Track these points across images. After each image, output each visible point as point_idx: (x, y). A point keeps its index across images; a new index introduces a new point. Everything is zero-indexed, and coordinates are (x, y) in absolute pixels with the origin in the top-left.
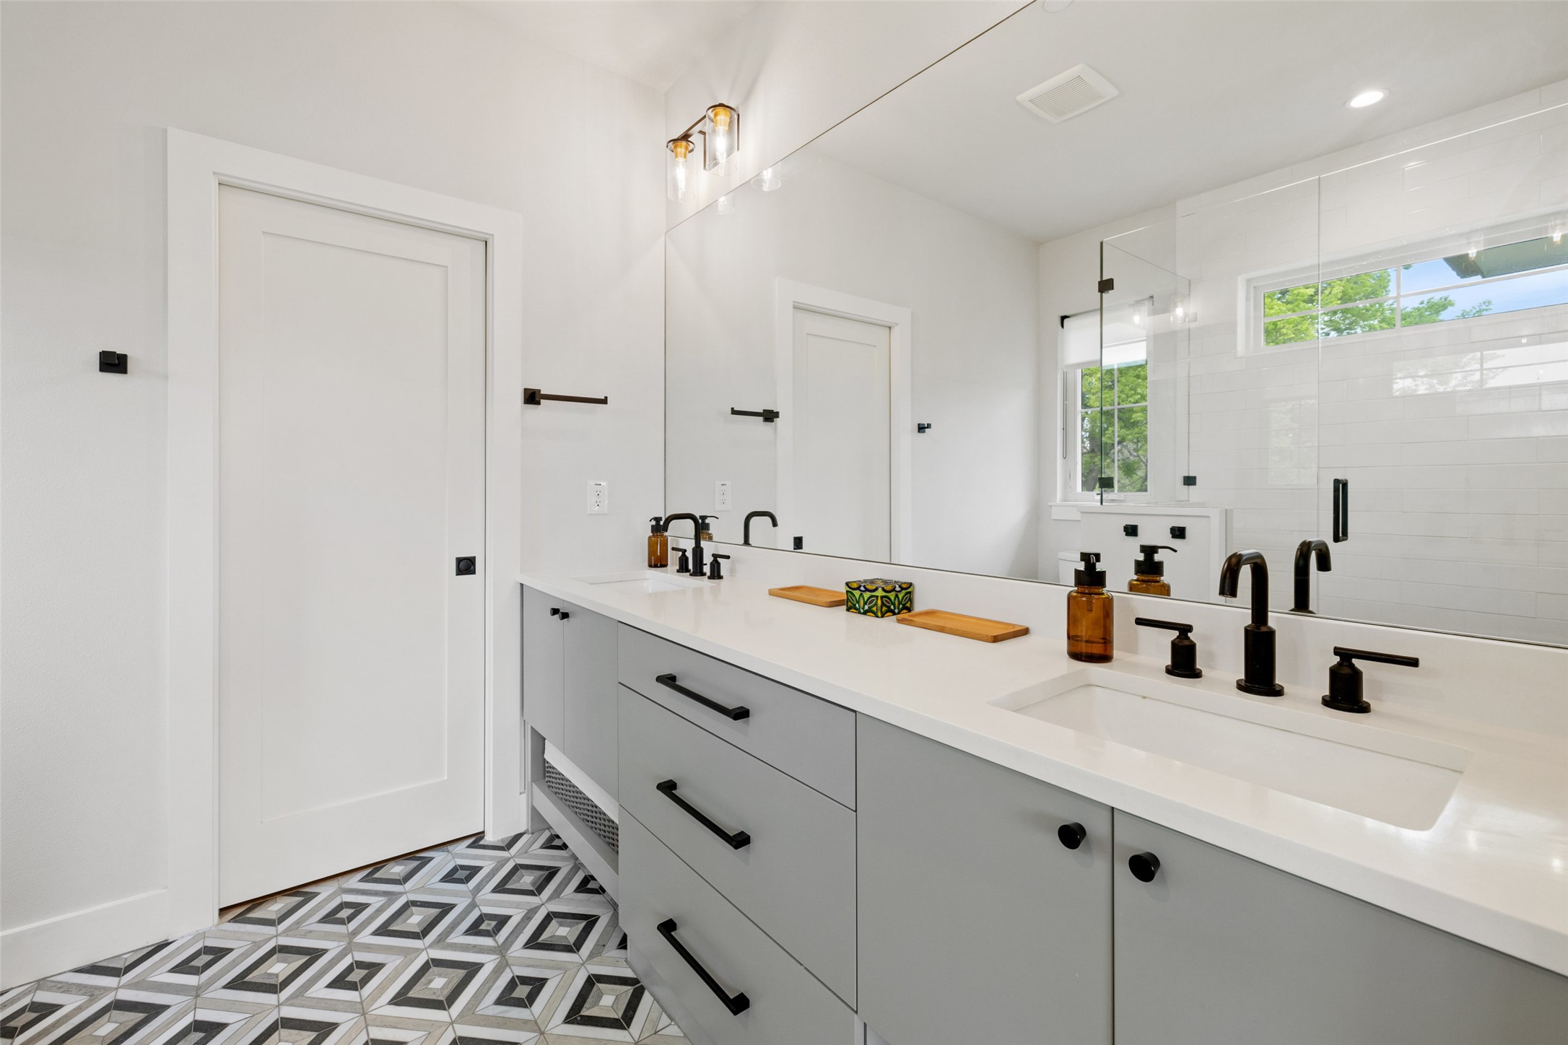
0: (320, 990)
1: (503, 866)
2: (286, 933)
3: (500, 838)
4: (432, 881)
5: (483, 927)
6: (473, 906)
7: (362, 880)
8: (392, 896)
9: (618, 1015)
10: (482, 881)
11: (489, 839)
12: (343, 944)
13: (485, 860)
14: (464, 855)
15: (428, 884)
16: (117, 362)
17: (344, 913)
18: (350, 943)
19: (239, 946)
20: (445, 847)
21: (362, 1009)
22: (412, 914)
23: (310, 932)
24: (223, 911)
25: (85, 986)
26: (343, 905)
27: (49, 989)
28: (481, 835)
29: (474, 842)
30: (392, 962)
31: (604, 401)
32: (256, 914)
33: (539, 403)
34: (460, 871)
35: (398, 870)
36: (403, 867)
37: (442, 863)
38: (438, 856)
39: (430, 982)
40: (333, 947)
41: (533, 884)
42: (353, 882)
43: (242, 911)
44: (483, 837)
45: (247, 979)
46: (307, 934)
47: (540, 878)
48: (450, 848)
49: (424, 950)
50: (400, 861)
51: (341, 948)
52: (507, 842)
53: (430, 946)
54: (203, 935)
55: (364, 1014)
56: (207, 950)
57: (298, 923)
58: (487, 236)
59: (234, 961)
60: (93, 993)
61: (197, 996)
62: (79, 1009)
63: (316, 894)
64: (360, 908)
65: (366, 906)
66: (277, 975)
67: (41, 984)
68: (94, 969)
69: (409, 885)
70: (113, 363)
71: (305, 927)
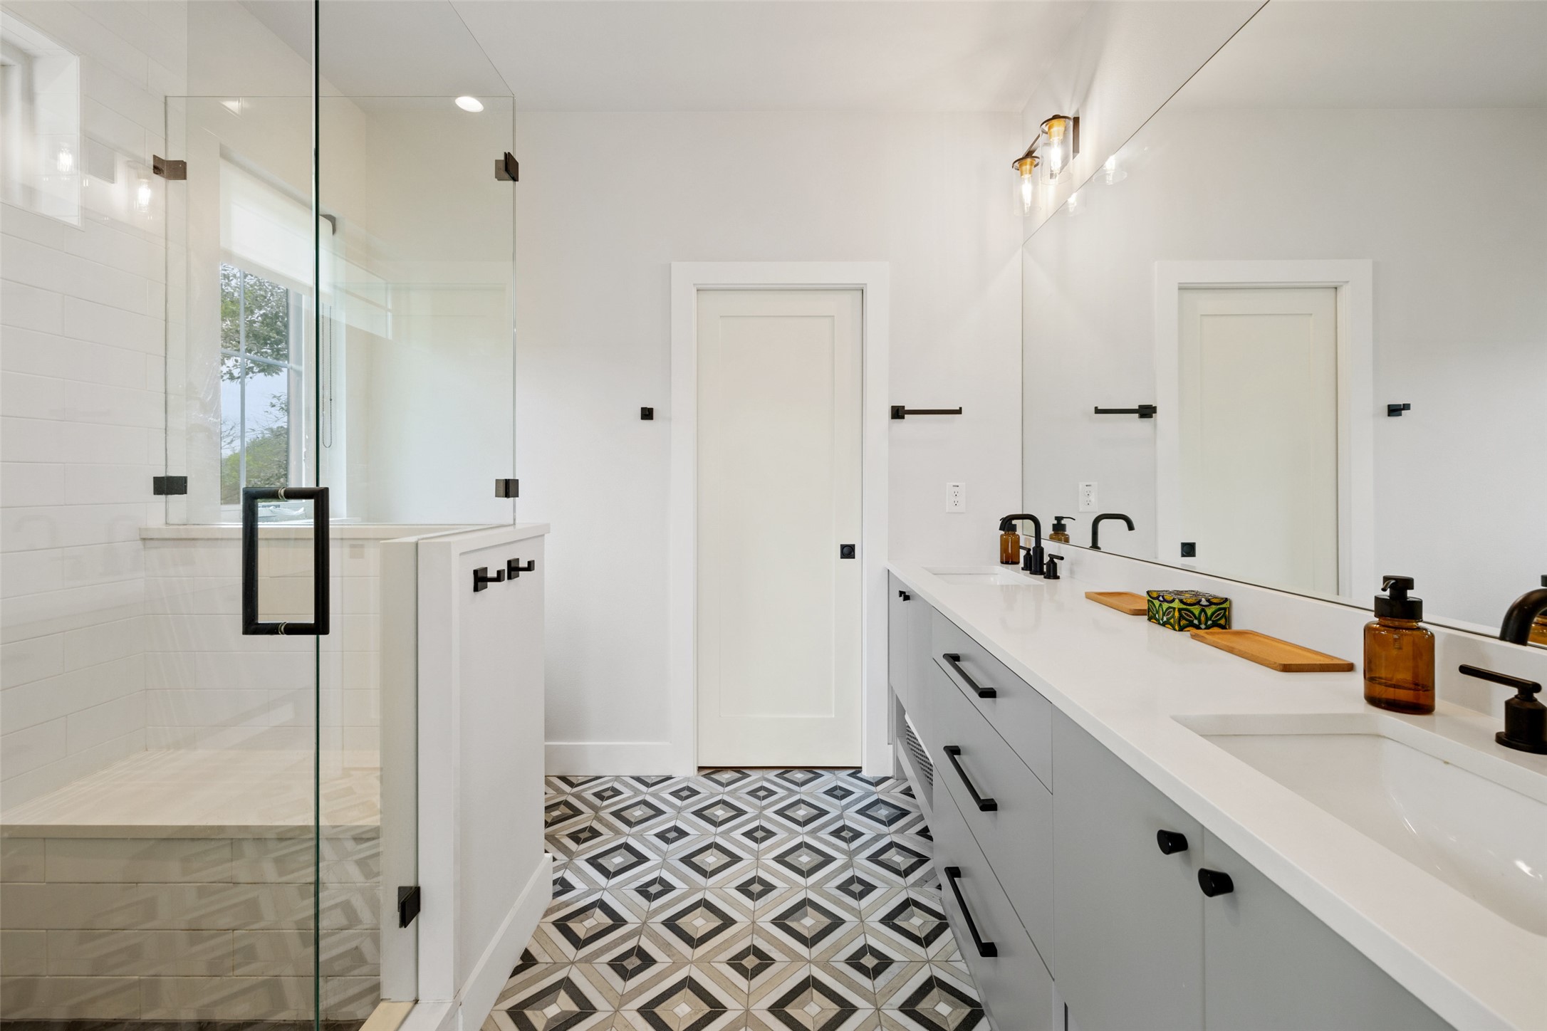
0: (737, 835)
1: (869, 796)
2: (729, 793)
3: (872, 776)
4: (819, 791)
5: (843, 834)
6: (840, 817)
7: (776, 776)
8: (792, 792)
9: (922, 935)
10: (851, 802)
11: (864, 774)
12: (757, 812)
13: (858, 788)
14: (844, 780)
15: (815, 791)
16: (647, 413)
17: (762, 793)
18: (760, 813)
19: (704, 792)
20: (833, 771)
21: (757, 856)
22: (801, 809)
23: (741, 798)
24: (700, 768)
25: (634, 787)
26: (762, 788)
27: (620, 783)
28: (859, 769)
29: (853, 773)
30: (781, 835)
31: (959, 412)
32: (715, 776)
33: (903, 418)
34: (838, 790)
35: (799, 776)
36: (802, 775)
37: (828, 780)
38: (827, 775)
39: (800, 856)
40: (751, 812)
41: (886, 817)
42: (771, 775)
43: (710, 772)
44: (861, 772)
45: (703, 813)
46: (739, 799)
47: (893, 814)
48: (836, 772)
49: (801, 834)
50: (802, 770)
51: (755, 814)
52: (877, 780)
53: (806, 833)
54: (687, 779)
55: (758, 859)
56: (688, 788)
57: (736, 790)
58: (862, 286)
59: (699, 800)
60: (637, 792)
61: (679, 813)
62: (629, 798)
63: (749, 776)
64: (771, 793)
65: (775, 793)
66: (718, 817)
67: (617, 778)
68: (638, 779)
69: (804, 788)
70: (647, 414)
71: (738, 794)
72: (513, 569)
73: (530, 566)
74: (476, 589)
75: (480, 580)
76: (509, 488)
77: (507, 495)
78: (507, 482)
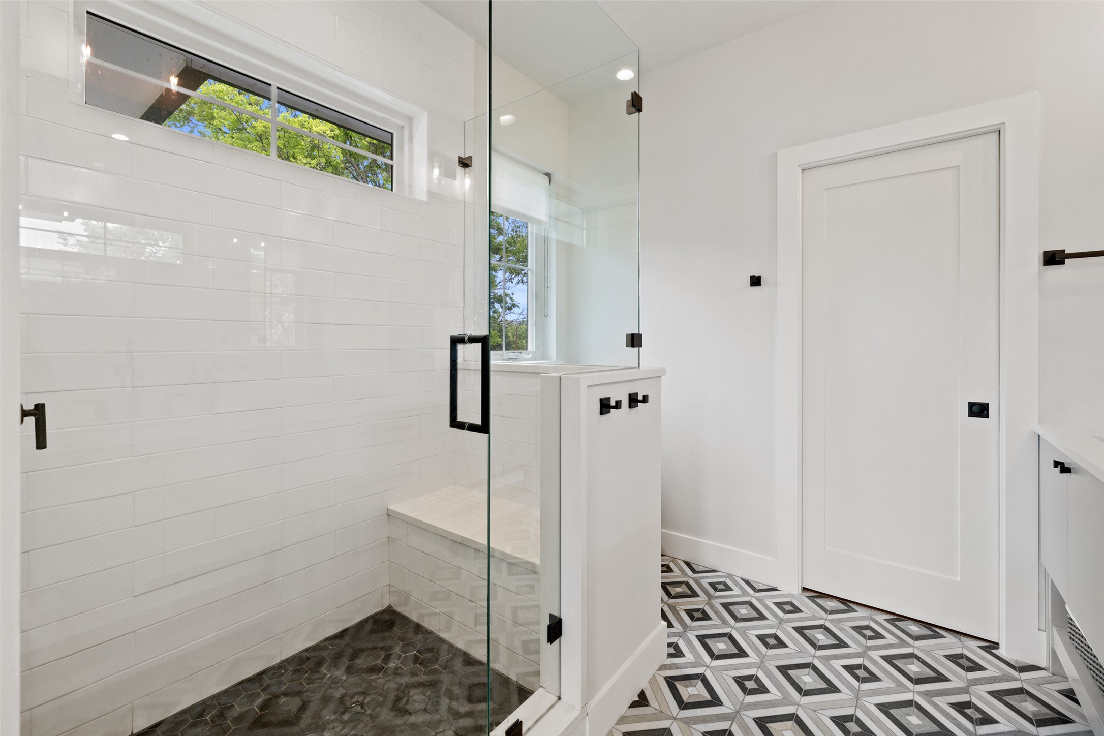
0: (838, 665)
1: (1008, 680)
2: (832, 621)
3: (1015, 658)
4: (938, 652)
5: (968, 712)
6: (965, 691)
7: (886, 620)
8: (903, 643)
10: (982, 679)
11: (1002, 652)
12: (860, 650)
13: (993, 668)
14: (973, 650)
15: (933, 651)
17: (868, 633)
18: (865, 652)
19: (806, 613)
20: (958, 636)
21: (858, 695)
22: (913, 664)
23: (844, 630)
24: (805, 589)
25: (742, 588)
26: (868, 627)
27: (731, 580)
28: (996, 645)
29: (986, 647)
30: (886, 683)
32: (820, 601)
34: (964, 660)
35: (914, 629)
36: (919, 629)
37: (951, 645)
38: (949, 639)
39: (909, 715)
40: (854, 648)
41: (1034, 714)
42: (881, 618)
43: (817, 596)
44: (998, 648)
45: (804, 631)
46: (842, 630)
47: (1044, 714)
48: (963, 639)
49: (912, 691)
50: (918, 624)
51: (858, 651)
52: (1021, 665)
53: (918, 693)
54: (792, 596)
55: (857, 698)
56: (792, 604)
57: (840, 620)
58: (998, 126)
59: (801, 618)
60: (745, 593)
61: (780, 623)
62: (737, 596)
63: (855, 611)
64: (879, 636)
65: (883, 637)
66: (819, 640)
67: (730, 576)
68: (747, 582)
69: (918, 643)
70: (756, 281)
71: (844, 625)
72: (633, 401)
73: (645, 399)
74: (601, 413)
75: (605, 406)
76: (635, 340)
77: (633, 346)
78: (633, 335)
